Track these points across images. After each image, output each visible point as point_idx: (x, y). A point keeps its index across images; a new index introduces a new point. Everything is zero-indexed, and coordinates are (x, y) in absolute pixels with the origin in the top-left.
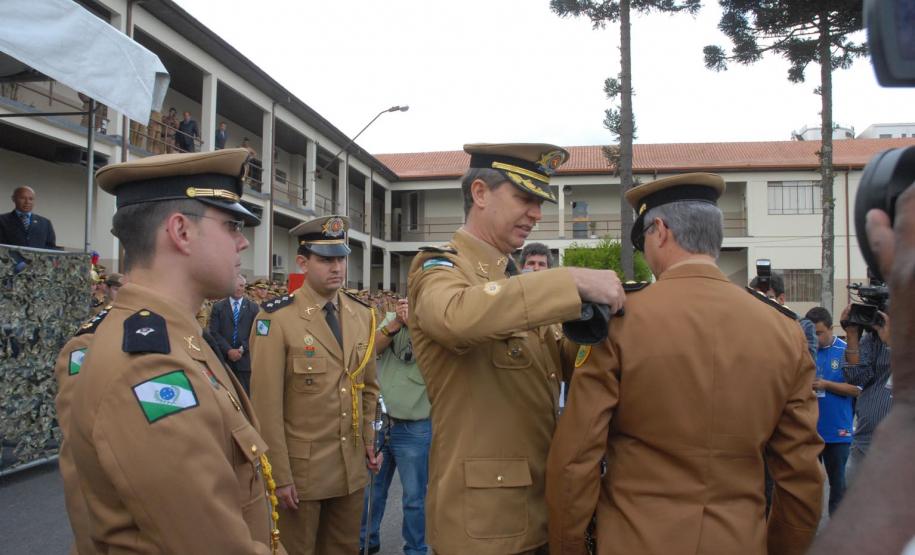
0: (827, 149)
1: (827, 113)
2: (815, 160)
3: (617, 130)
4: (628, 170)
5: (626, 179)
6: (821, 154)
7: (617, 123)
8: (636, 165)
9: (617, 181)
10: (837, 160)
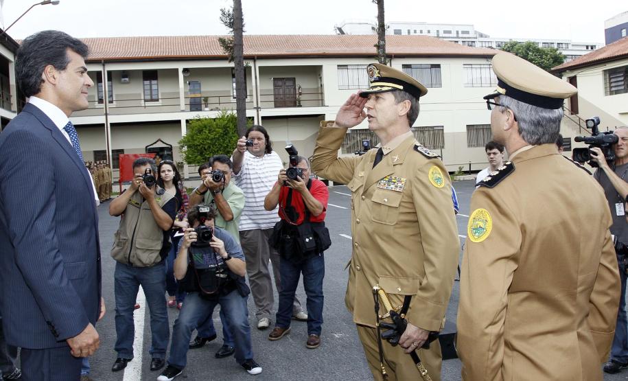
0: (382, 43)
1: (381, 17)
2: (374, 50)
3: (231, 25)
4: (241, 57)
5: (239, 64)
6: (378, 46)
7: (230, 20)
8: (246, 52)
9: (232, 65)
10: (389, 50)
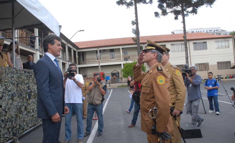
0: (185, 36)
1: (184, 27)
2: (182, 39)
3: (135, 33)
4: (139, 43)
5: (138, 45)
6: (184, 37)
7: (135, 32)
9: (136, 46)
10: (188, 38)
